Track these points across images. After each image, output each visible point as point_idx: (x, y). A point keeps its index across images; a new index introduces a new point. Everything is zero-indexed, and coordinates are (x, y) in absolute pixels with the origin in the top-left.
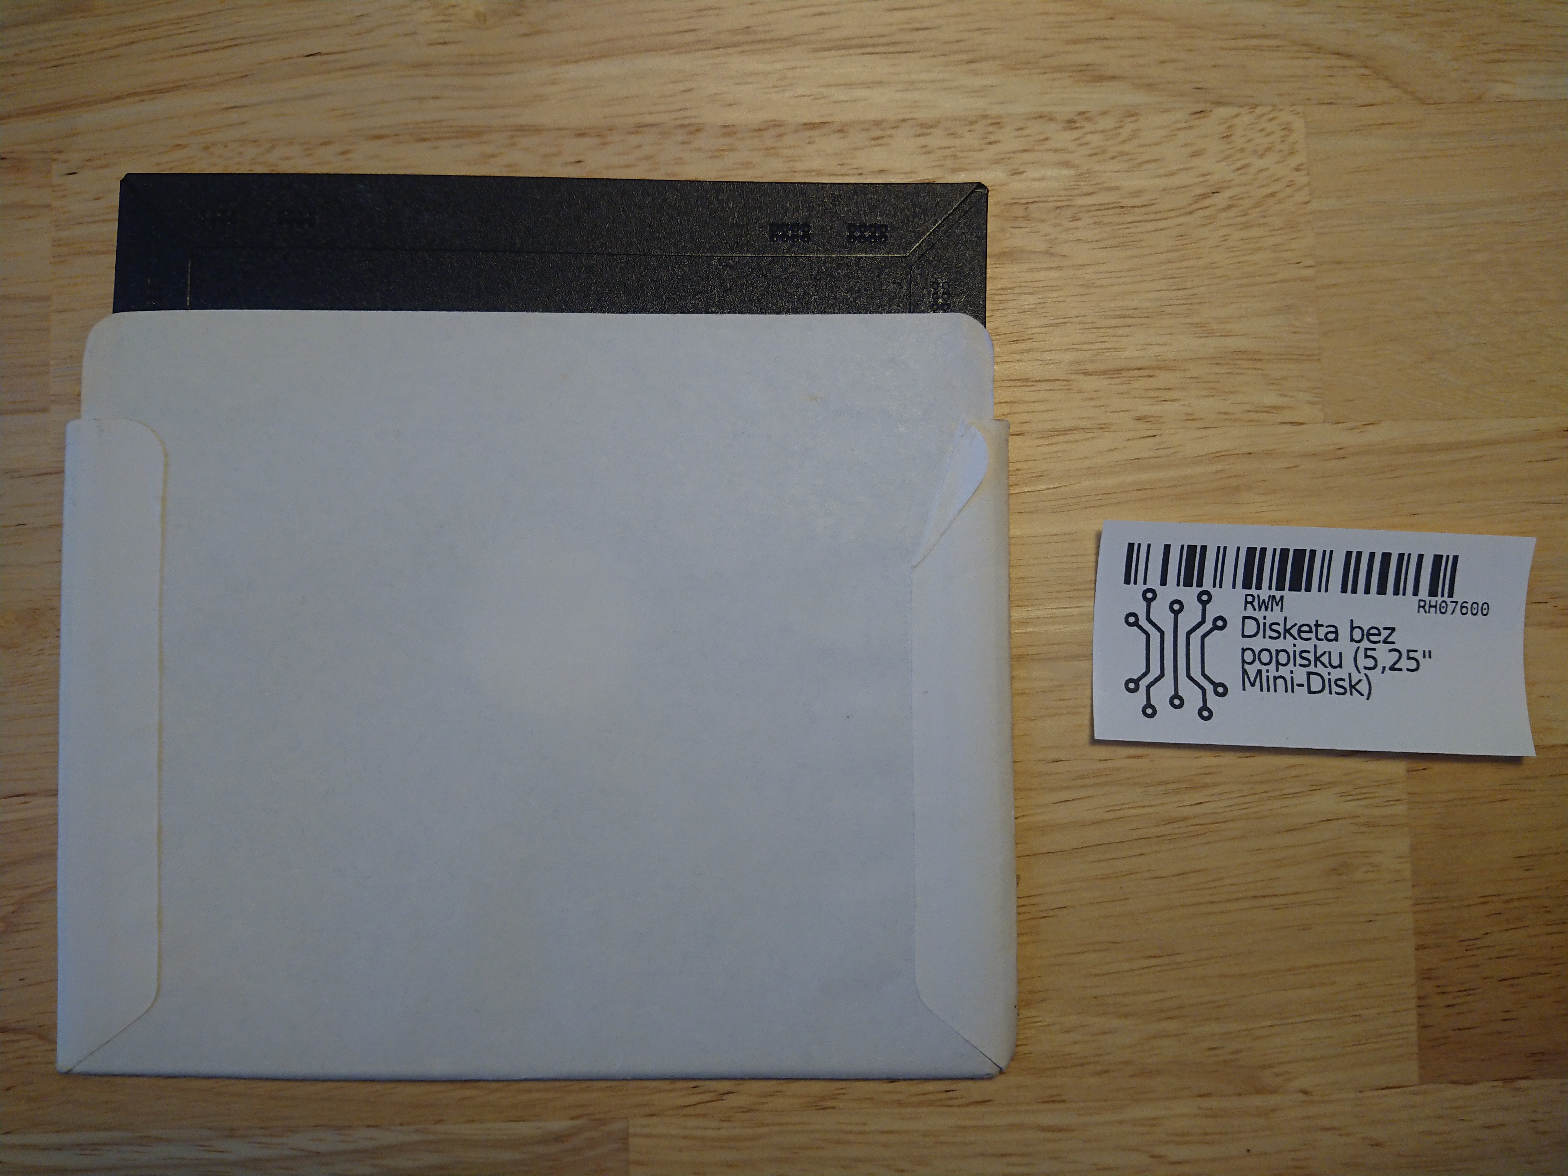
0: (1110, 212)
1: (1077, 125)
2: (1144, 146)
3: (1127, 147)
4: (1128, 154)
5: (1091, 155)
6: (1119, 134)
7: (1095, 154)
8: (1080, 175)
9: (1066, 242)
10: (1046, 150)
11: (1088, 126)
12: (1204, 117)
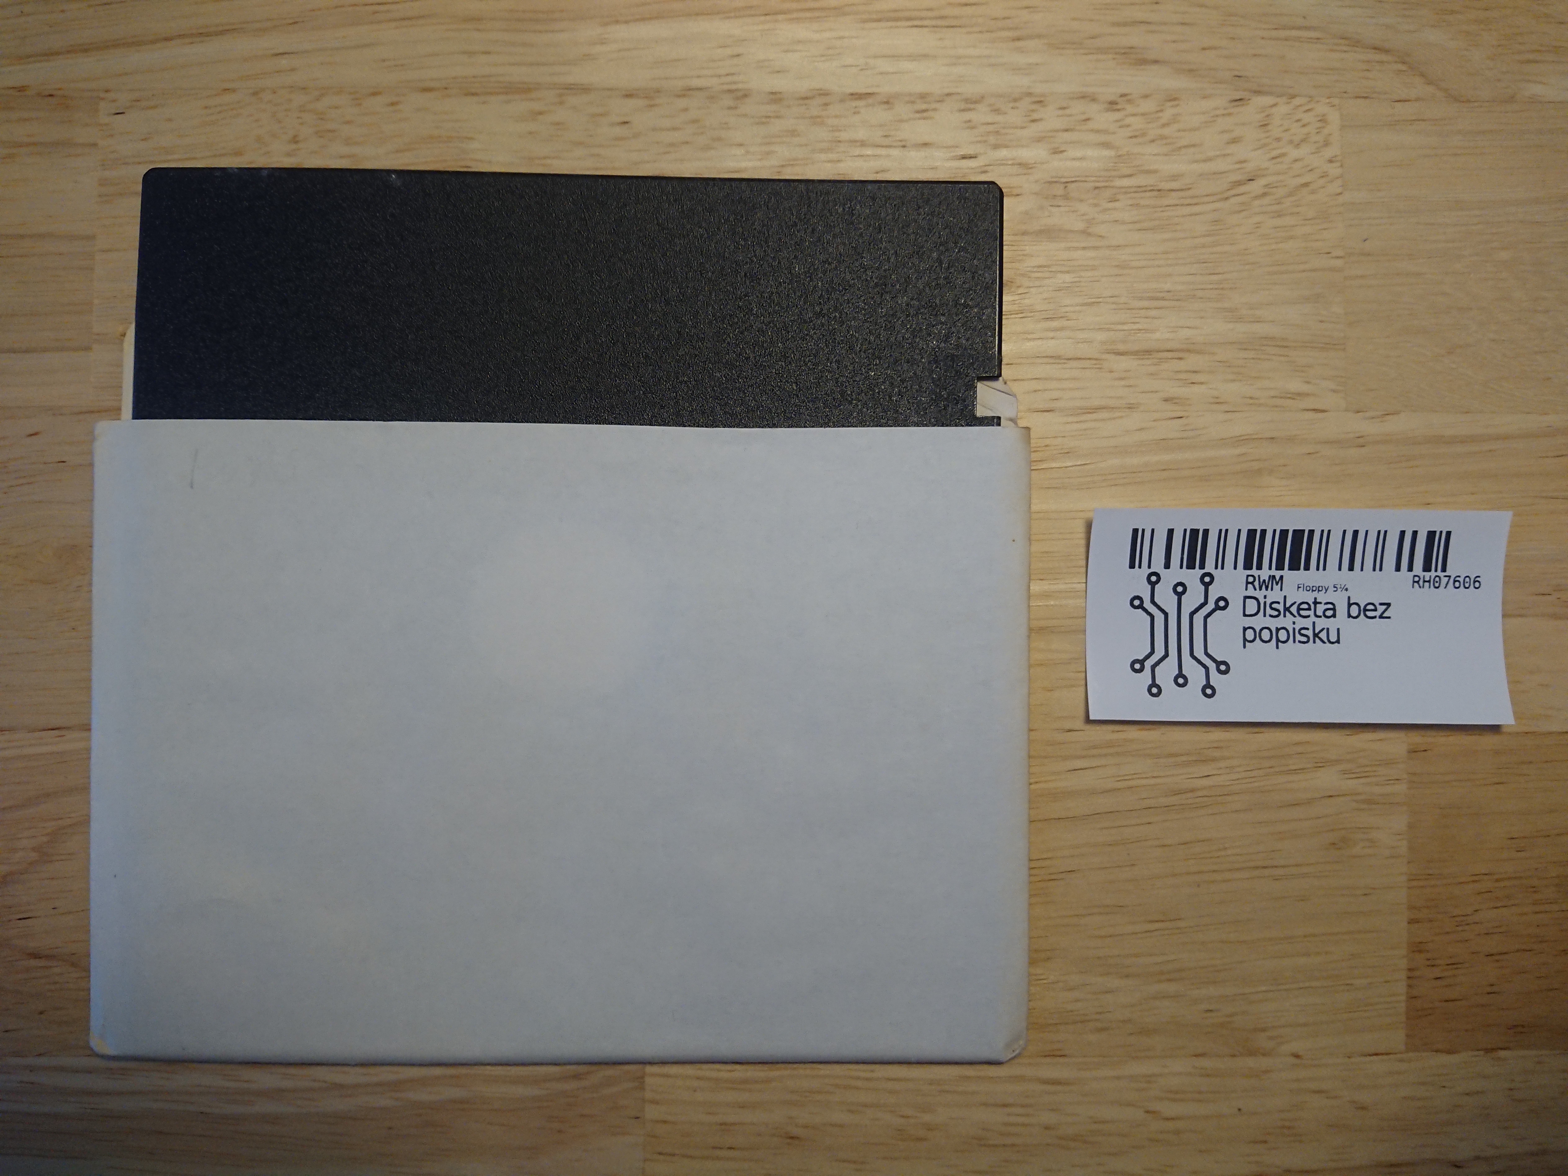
0: (1148, 194)
1: (1119, 107)
2: (1184, 131)
3: (1166, 131)
4: (1166, 138)
5: (1131, 137)
6: (1159, 118)
7: (1135, 137)
8: (1119, 156)
9: (1103, 222)
10: (1087, 130)
11: (1130, 109)
12: (1243, 105)
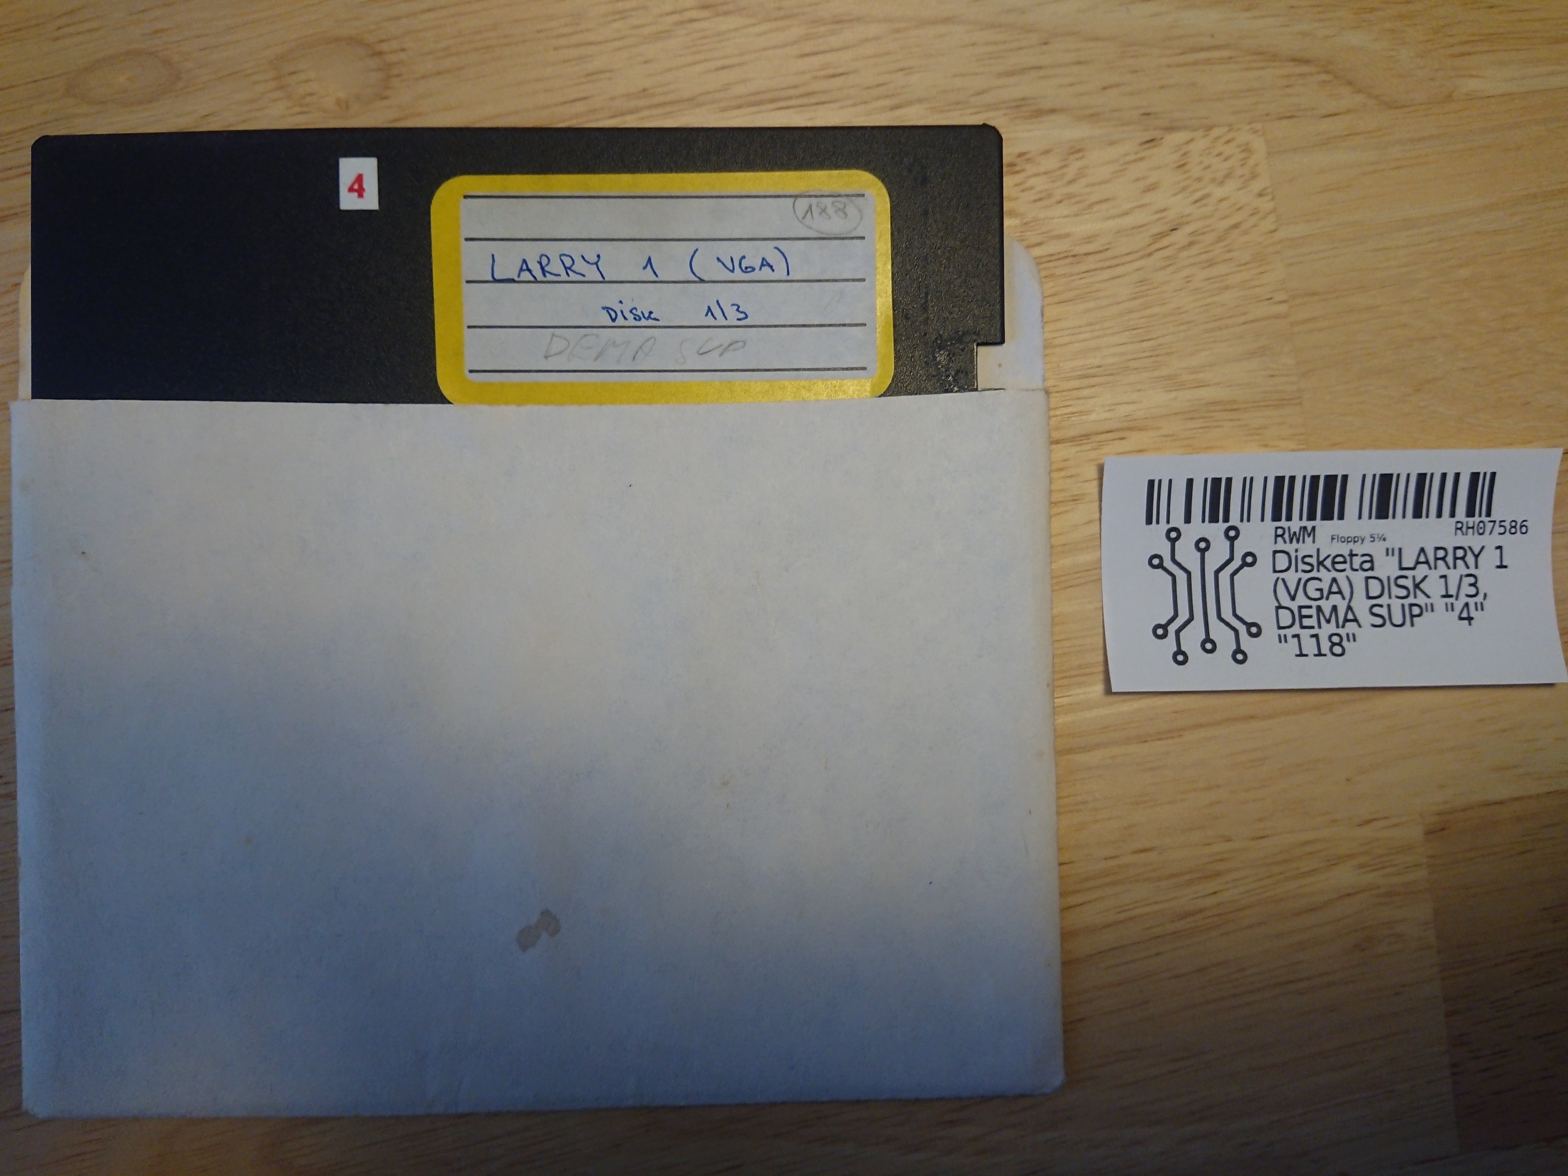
12: (1155, 146)
